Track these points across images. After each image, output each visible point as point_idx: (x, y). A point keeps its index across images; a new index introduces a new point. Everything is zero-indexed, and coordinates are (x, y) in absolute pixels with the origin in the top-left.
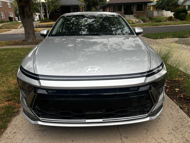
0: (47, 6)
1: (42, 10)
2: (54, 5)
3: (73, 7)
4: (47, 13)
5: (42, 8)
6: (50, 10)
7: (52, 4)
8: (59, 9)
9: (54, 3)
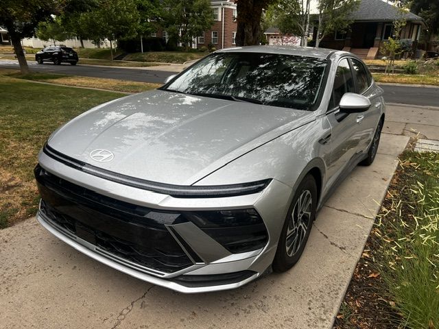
0: (320, 22)
1: (307, 30)
2: (335, 20)
3: (386, 25)
4: (318, 37)
5: (307, 26)
6: (325, 32)
7: (333, 17)
8: (346, 29)
9: (339, 15)
